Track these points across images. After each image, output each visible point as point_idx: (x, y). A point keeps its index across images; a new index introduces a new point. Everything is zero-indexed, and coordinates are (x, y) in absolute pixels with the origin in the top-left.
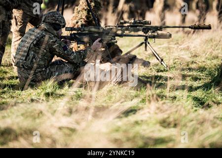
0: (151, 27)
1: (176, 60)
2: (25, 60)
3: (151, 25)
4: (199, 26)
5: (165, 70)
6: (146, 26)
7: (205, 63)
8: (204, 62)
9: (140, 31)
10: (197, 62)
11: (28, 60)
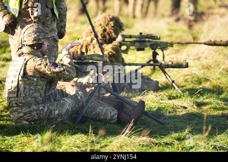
0: (161, 42)
1: (187, 77)
2: (17, 96)
3: (161, 40)
4: (214, 42)
5: (177, 97)
6: (155, 42)
7: (220, 81)
8: (219, 79)
9: (148, 46)
10: (211, 79)
11: (19, 96)
